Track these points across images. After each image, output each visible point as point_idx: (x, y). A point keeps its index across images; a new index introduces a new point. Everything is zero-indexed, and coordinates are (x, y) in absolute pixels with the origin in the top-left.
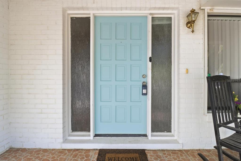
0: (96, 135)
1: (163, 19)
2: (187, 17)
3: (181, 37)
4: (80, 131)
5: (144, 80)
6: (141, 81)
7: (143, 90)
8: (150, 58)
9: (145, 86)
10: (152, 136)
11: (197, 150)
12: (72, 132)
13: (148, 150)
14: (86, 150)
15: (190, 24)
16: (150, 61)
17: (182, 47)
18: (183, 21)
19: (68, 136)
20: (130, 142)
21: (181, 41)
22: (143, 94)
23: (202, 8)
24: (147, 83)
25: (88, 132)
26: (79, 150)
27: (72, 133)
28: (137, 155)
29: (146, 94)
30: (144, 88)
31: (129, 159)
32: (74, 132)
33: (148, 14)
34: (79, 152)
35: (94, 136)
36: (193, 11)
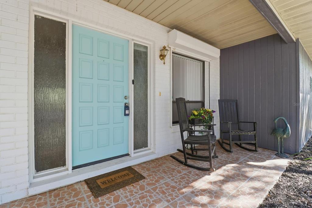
0: (74, 168)
1: (141, 46)
2: (160, 51)
3: (157, 66)
4: (50, 169)
5: (126, 101)
6: (123, 102)
7: (126, 111)
8: (133, 81)
9: (127, 107)
10: (134, 153)
11: (167, 156)
12: (37, 172)
13: (134, 166)
14: (67, 186)
15: (162, 57)
16: (133, 83)
17: (157, 74)
18: (158, 53)
19: (33, 179)
20: (117, 163)
21: (157, 70)
22: (125, 115)
23: (169, 46)
24: (129, 104)
25: (62, 167)
26: (57, 189)
27: (37, 174)
28: (127, 172)
29: (128, 115)
30: (127, 109)
31: (122, 176)
32: (39, 172)
33: (130, 39)
34: (60, 191)
35: (72, 170)
36: (164, 48)
